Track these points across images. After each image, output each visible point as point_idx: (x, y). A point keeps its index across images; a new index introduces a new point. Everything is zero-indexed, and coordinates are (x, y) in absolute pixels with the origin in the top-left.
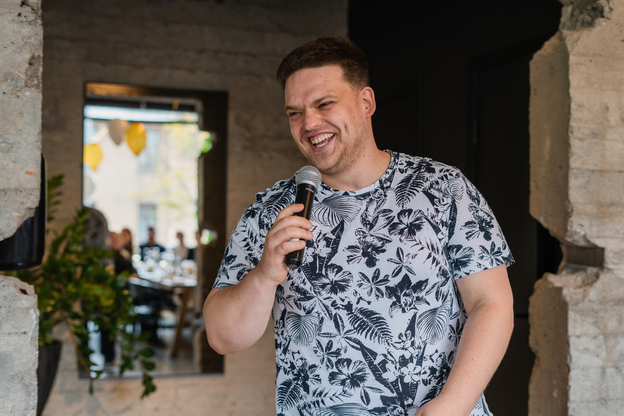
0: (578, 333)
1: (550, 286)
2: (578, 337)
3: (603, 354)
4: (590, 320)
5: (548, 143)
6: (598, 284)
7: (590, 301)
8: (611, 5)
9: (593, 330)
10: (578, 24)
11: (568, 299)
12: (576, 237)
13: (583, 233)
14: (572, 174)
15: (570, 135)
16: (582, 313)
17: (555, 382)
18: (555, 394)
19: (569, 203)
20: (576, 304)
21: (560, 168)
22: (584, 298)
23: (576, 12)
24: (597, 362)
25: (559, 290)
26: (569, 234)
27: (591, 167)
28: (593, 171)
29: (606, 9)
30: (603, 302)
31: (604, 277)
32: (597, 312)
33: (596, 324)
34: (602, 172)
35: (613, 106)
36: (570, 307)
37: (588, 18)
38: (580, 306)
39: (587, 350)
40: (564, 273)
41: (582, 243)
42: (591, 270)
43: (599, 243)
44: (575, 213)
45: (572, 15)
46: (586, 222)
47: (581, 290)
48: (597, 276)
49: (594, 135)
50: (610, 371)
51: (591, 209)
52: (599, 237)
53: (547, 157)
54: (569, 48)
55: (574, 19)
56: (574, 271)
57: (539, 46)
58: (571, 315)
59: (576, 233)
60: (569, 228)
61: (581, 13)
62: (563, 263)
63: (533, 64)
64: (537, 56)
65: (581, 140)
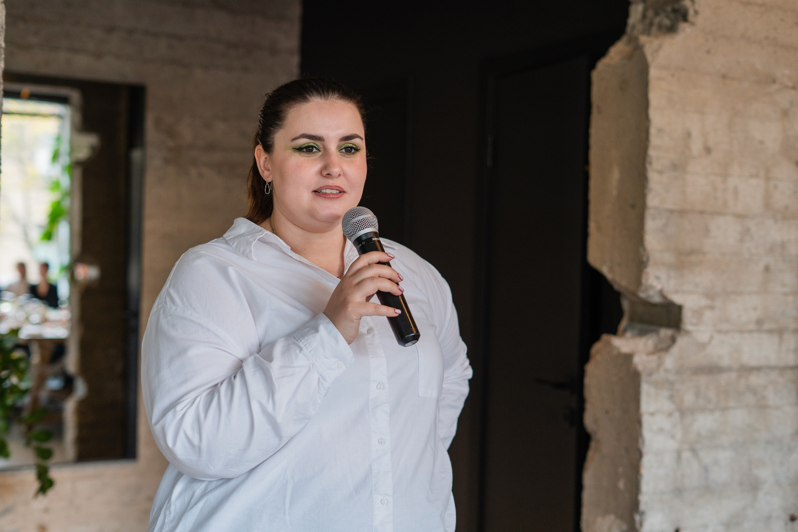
0: (652, 409)
1: (615, 352)
2: (652, 414)
3: (679, 435)
4: (665, 393)
5: (616, 175)
6: (675, 350)
7: (666, 371)
8: (697, 7)
9: (668, 406)
10: (654, 29)
11: (640, 368)
12: (651, 292)
13: (659, 287)
14: (649, 214)
15: (648, 166)
16: (658, 385)
17: (620, 470)
18: (621, 485)
19: (645, 249)
20: (650, 374)
21: (633, 206)
22: (659, 366)
23: (650, 13)
24: (672, 445)
25: (628, 357)
26: (643, 288)
27: (670, 206)
28: (672, 212)
29: (691, 12)
30: (679, 371)
31: (682, 341)
32: (672, 384)
33: (671, 398)
34: (682, 212)
35: (696, 132)
36: (644, 378)
37: (667, 22)
38: (655, 377)
39: (661, 430)
40: (628, 334)
41: (657, 299)
42: (666, 332)
43: (677, 299)
44: (651, 262)
45: (644, 16)
46: (663, 274)
47: (654, 358)
48: (673, 340)
49: (675, 167)
50: (687, 455)
51: (669, 258)
52: (677, 292)
53: (615, 192)
54: (649, 58)
55: (647, 21)
56: (642, 333)
57: (602, 53)
58: (645, 388)
59: (652, 287)
60: (644, 281)
61: (657, 14)
62: (624, 323)
63: (595, 75)
64: (602, 65)
65: (660, 172)
